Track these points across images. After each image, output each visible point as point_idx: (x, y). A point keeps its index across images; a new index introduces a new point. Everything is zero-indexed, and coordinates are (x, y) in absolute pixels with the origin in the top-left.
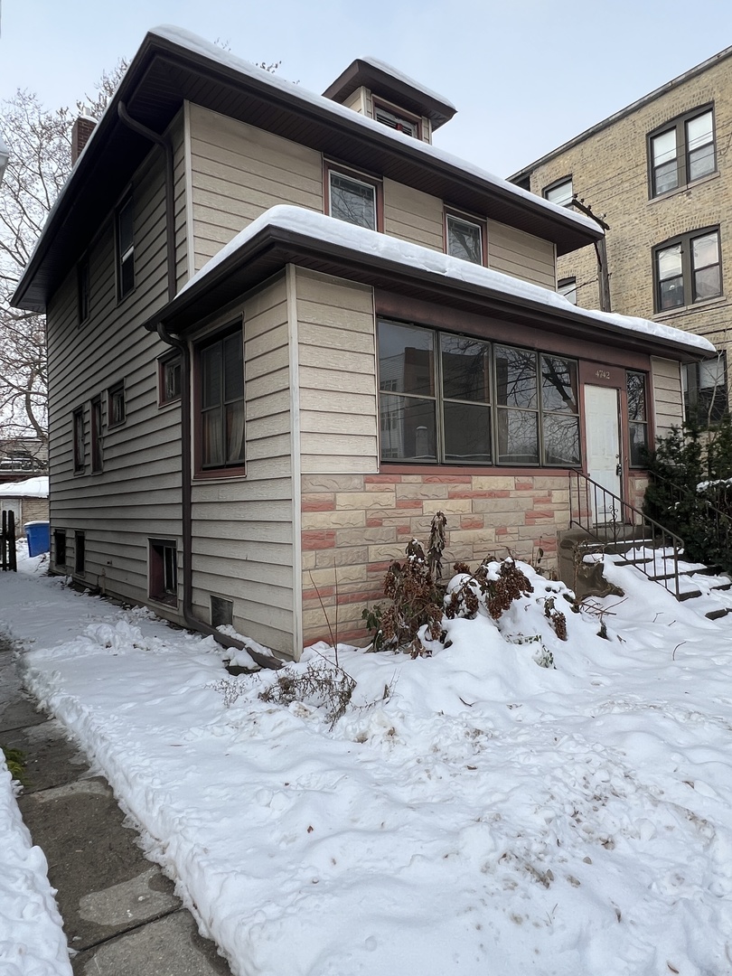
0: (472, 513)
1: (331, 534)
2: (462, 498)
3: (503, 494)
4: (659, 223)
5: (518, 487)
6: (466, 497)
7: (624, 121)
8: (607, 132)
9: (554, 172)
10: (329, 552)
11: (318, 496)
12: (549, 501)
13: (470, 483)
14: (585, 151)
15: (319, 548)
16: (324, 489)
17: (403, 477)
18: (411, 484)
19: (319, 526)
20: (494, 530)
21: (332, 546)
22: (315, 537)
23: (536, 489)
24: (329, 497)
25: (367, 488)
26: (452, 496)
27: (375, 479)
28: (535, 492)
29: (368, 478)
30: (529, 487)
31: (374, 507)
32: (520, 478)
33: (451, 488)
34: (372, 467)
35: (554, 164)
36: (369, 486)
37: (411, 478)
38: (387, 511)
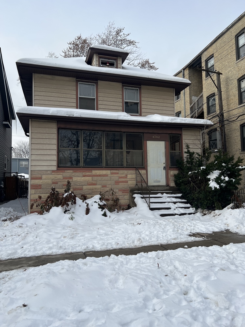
0: (92, 181)
1: (40, 185)
2: (88, 177)
3: (106, 175)
4: (239, 70)
5: (112, 174)
6: (89, 176)
7: (228, 32)
8: (223, 36)
9: (208, 54)
10: (39, 190)
11: (36, 176)
12: (127, 178)
13: (92, 172)
14: (217, 44)
15: (36, 189)
16: (38, 174)
17: (66, 171)
18: (68, 173)
19: (36, 183)
20: (101, 186)
21: (40, 188)
22: (34, 186)
23: (120, 174)
24: (40, 176)
25: (53, 174)
26: (84, 176)
27: (55, 171)
28: (120, 175)
29: (53, 171)
30: (118, 174)
31: (55, 179)
32: (113, 171)
33: (84, 174)
34: (55, 168)
35: (208, 50)
36: (53, 173)
37: (68, 171)
38: (60, 180)
